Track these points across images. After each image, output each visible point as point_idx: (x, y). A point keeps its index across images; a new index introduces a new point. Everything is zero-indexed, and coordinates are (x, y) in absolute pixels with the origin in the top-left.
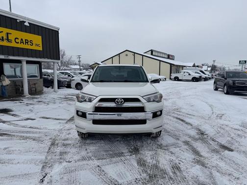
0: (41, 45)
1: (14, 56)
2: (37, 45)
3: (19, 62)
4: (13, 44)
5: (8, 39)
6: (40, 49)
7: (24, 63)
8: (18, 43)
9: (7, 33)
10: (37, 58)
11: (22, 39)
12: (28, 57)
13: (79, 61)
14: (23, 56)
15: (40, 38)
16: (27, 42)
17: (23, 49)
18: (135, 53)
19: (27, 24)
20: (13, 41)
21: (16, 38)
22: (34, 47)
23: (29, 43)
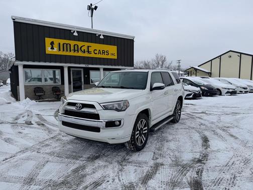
0: (116, 54)
1: (93, 64)
2: (112, 54)
3: (98, 69)
4: (93, 55)
5: (88, 52)
6: (116, 57)
7: (102, 70)
8: (96, 54)
9: (88, 47)
10: (112, 65)
11: (100, 50)
12: (104, 65)
13: (179, 66)
14: (100, 64)
15: (115, 48)
16: (104, 52)
17: (100, 58)
18: (241, 53)
19: (102, 37)
20: (93, 52)
21: (95, 50)
22: (110, 57)
23: (106, 53)
